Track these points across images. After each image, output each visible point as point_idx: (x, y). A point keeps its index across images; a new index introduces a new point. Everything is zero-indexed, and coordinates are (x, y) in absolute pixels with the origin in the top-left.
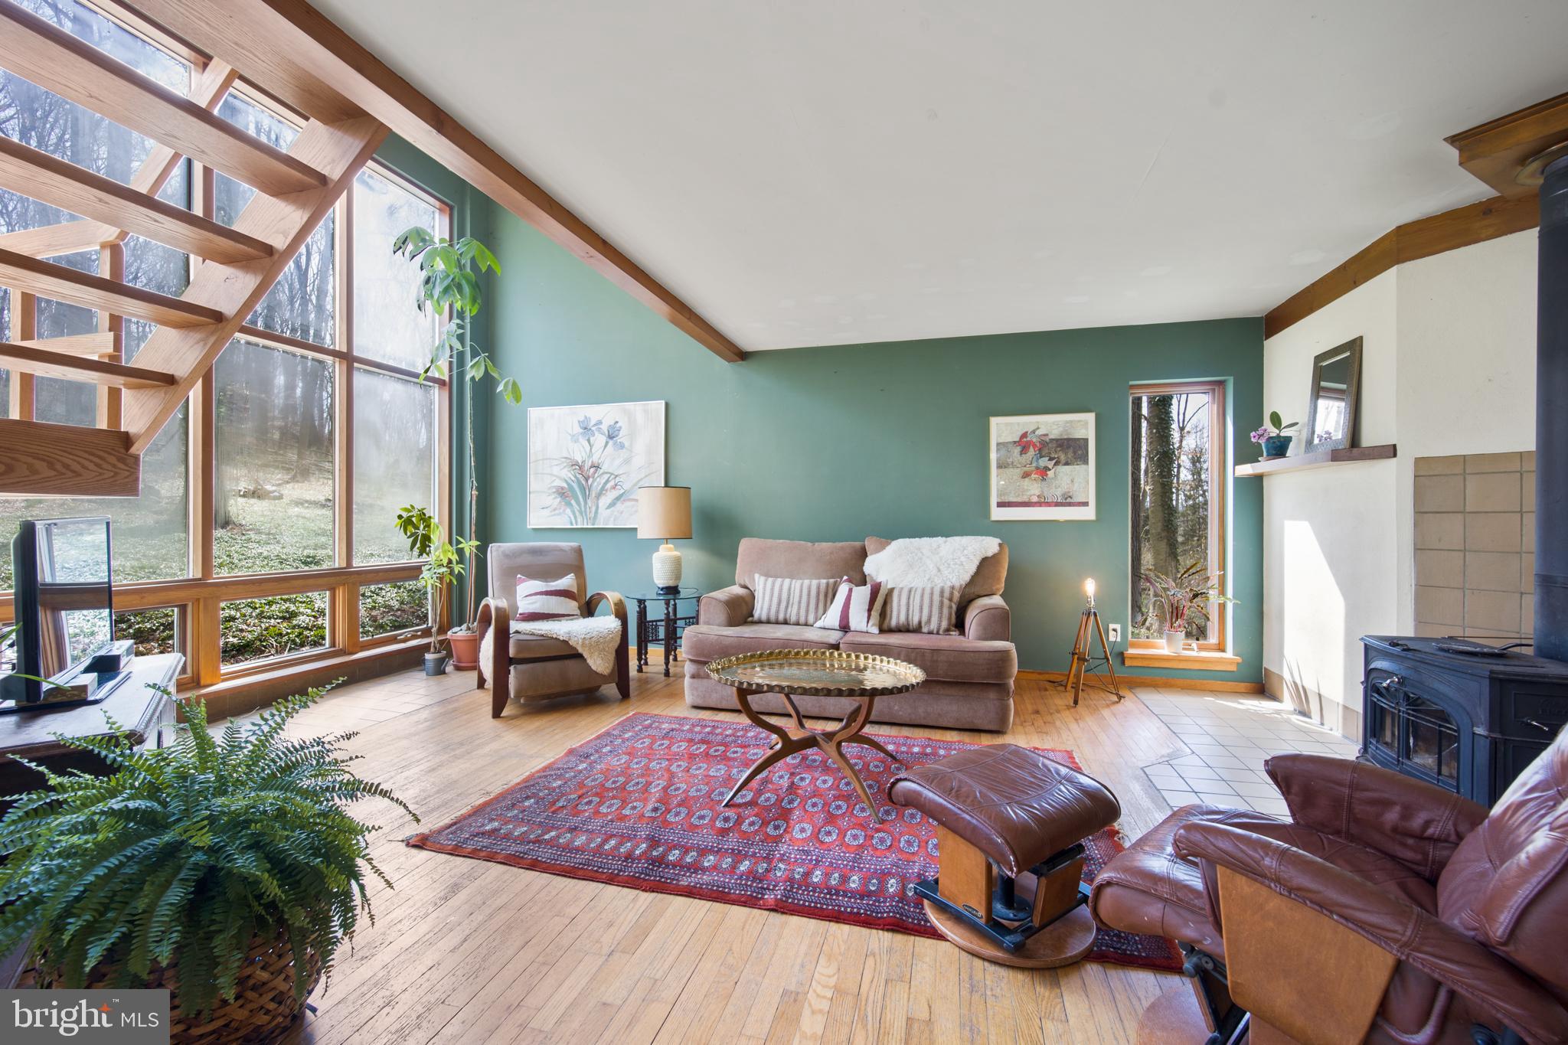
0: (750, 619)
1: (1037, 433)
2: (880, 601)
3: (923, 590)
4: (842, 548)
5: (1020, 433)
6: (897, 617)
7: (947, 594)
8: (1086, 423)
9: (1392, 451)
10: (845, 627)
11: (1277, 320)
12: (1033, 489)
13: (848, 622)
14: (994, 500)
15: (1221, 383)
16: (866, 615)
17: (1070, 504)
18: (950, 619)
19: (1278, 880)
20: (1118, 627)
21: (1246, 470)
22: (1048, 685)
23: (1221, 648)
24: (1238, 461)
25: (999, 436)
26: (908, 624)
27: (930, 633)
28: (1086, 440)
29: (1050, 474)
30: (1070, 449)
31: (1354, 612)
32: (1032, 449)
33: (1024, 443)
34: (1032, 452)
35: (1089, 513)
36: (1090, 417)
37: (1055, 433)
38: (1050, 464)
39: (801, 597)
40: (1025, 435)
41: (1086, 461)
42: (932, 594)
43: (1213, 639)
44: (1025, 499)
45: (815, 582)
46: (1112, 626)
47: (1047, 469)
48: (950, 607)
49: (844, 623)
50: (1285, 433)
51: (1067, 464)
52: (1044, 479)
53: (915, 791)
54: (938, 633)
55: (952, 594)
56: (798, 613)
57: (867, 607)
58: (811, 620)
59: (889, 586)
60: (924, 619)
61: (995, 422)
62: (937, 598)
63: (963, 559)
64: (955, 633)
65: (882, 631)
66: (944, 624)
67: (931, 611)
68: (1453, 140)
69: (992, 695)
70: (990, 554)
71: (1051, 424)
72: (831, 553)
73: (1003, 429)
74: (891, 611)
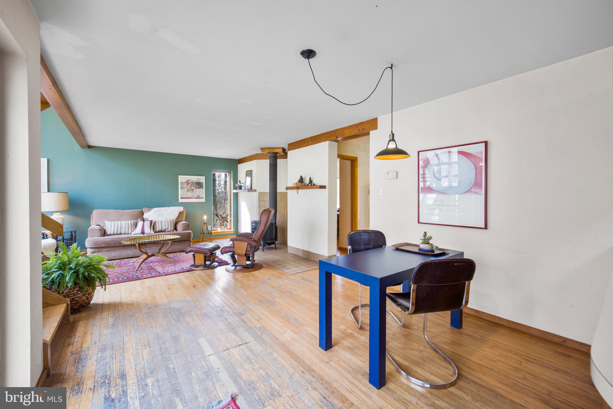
0: (106, 235)
1: (191, 180)
2: (153, 225)
3: (165, 221)
4: (135, 211)
5: (187, 180)
6: (158, 228)
7: (172, 221)
8: (203, 179)
9: (255, 191)
10: (143, 233)
11: (241, 161)
12: (190, 194)
13: (144, 231)
14: (180, 197)
15: (230, 172)
16: (150, 229)
17: (199, 198)
18: (173, 227)
19: (239, 240)
20: (210, 226)
21: (235, 191)
22: (195, 242)
23: (230, 229)
24: (234, 189)
25: (181, 180)
26: (162, 230)
27: (168, 231)
28: (203, 183)
29: (194, 190)
30: (199, 185)
31: (251, 218)
32: (190, 184)
33: (188, 183)
34: (190, 185)
35: (203, 200)
36: (204, 178)
37: (195, 181)
38: (194, 188)
39: (125, 226)
40: (188, 181)
41: (203, 188)
42: (168, 222)
43: (229, 227)
44: (188, 197)
45: (129, 222)
46: (209, 226)
47: (193, 189)
48: (173, 225)
49: (143, 231)
50: (241, 185)
51: (198, 188)
52: (193, 192)
53: (190, 250)
54: (170, 231)
55: (173, 221)
56: (125, 231)
57: (150, 227)
58: (130, 232)
59: (155, 221)
60: (167, 228)
61: (180, 176)
62: (169, 223)
63: (174, 212)
64: (175, 231)
65: (155, 233)
66: (172, 229)
67: (168, 226)
68: (261, 148)
69: (187, 242)
70: (181, 211)
71: (194, 179)
72: (132, 213)
73: (182, 179)
74: (156, 228)
